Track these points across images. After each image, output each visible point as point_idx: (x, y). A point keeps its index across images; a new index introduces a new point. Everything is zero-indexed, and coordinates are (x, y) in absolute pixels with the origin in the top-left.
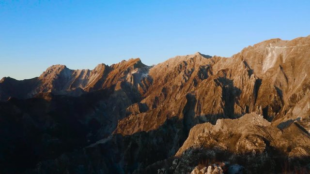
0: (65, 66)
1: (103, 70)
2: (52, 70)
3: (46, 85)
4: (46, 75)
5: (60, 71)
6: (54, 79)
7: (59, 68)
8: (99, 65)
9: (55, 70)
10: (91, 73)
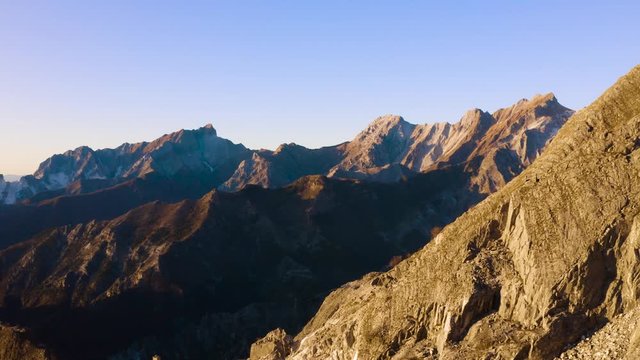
0: (401, 119)
1: (475, 124)
2: (376, 126)
3: (357, 158)
4: (363, 137)
5: (390, 127)
6: (374, 144)
7: (389, 123)
8: (469, 112)
9: (380, 127)
10: (451, 129)
